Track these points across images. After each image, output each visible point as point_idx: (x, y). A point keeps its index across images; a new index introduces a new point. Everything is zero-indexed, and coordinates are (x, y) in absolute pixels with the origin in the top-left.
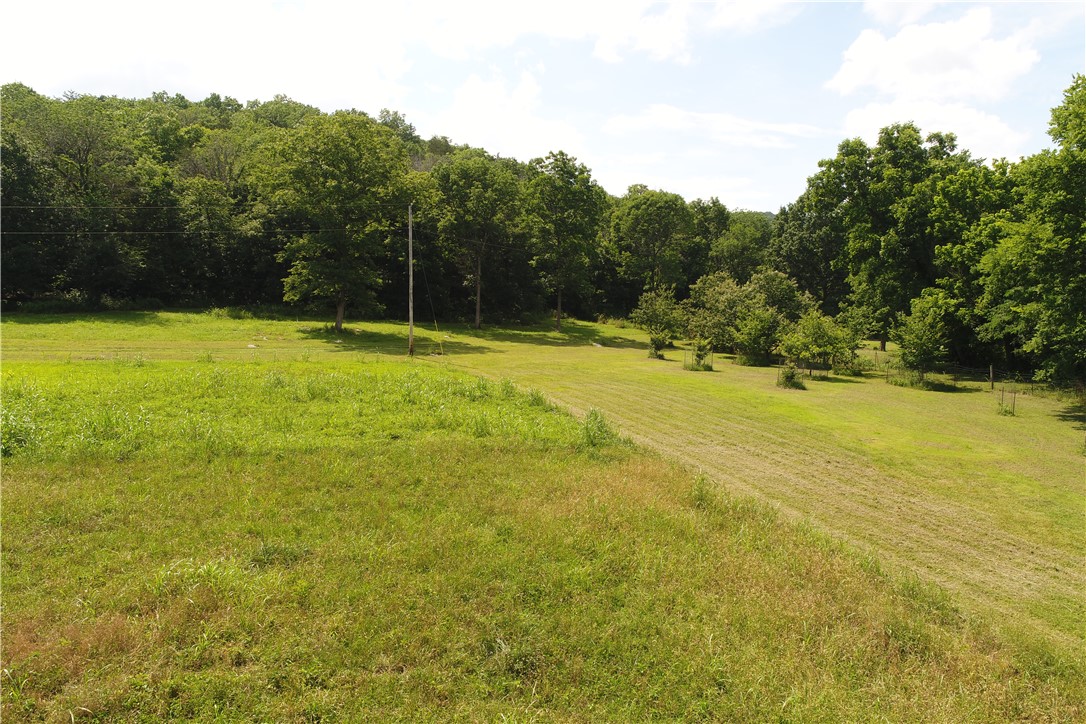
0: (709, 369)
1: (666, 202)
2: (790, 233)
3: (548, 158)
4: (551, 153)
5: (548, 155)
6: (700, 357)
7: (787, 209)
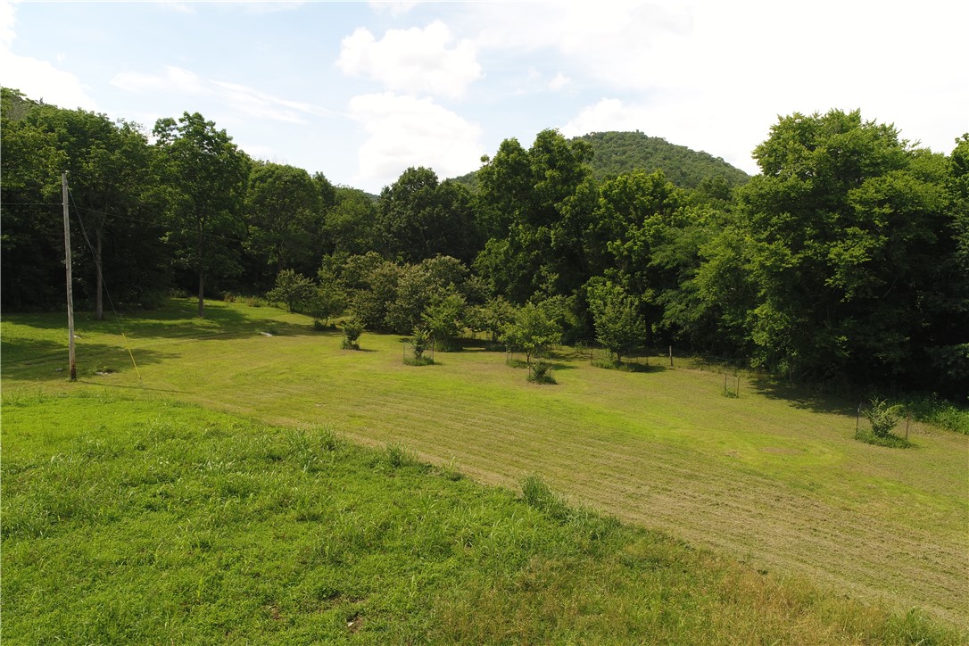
0: (431, 362)
1: (295, 177)
2: (398, 212)
3: (181, 121)
4: (186, 114)
5: (182, 117)
6: (419, 350)
7: (391, 188)
